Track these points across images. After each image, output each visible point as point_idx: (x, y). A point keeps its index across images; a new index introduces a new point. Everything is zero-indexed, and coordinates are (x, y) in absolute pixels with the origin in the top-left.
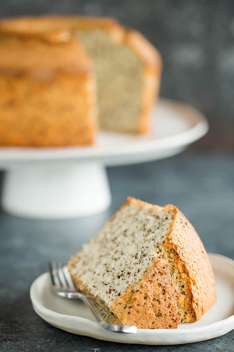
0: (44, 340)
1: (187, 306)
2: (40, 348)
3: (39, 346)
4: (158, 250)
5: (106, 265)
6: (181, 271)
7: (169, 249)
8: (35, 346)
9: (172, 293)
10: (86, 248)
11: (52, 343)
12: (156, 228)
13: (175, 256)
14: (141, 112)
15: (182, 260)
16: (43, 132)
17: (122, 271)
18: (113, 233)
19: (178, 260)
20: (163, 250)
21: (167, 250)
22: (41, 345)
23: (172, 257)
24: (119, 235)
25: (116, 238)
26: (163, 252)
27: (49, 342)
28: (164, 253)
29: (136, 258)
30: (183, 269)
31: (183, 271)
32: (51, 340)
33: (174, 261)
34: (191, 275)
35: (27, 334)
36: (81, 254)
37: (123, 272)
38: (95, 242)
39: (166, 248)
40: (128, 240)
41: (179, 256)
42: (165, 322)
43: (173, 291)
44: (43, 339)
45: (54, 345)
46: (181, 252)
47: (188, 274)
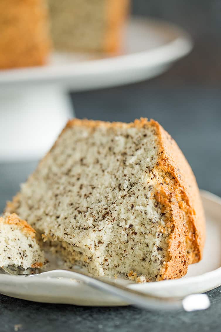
1: (190, 243)
4: (152, 176)
5: (72, 204)
6: (180, 199)
7: (164, 172)
9: (180, 228)
10: (25, 188)
12: (133, 149)
13: (171, 181)
15: (181, 185)
17: (106, 209)
18: (62, 165)
19: (176, 185)
20: (157, 175)
21: (161, 174)
23: (168, 183)
24: (72, 166)
25: (69, 171)
26: (157, 177)
28: (159, 179)
29: (120, 190)
30: (182, 196)
31: (181, 200)
33: (171, 187)
34: (190, 203)
36: (19, 197)
37: (108, 210)
38: (37, 179)
39: (160, 172)
40: (92, 170)
41: (177, 180)
42: (175, 267)
43: (181, 225)
46: (178, 175)
47: (187, 202)
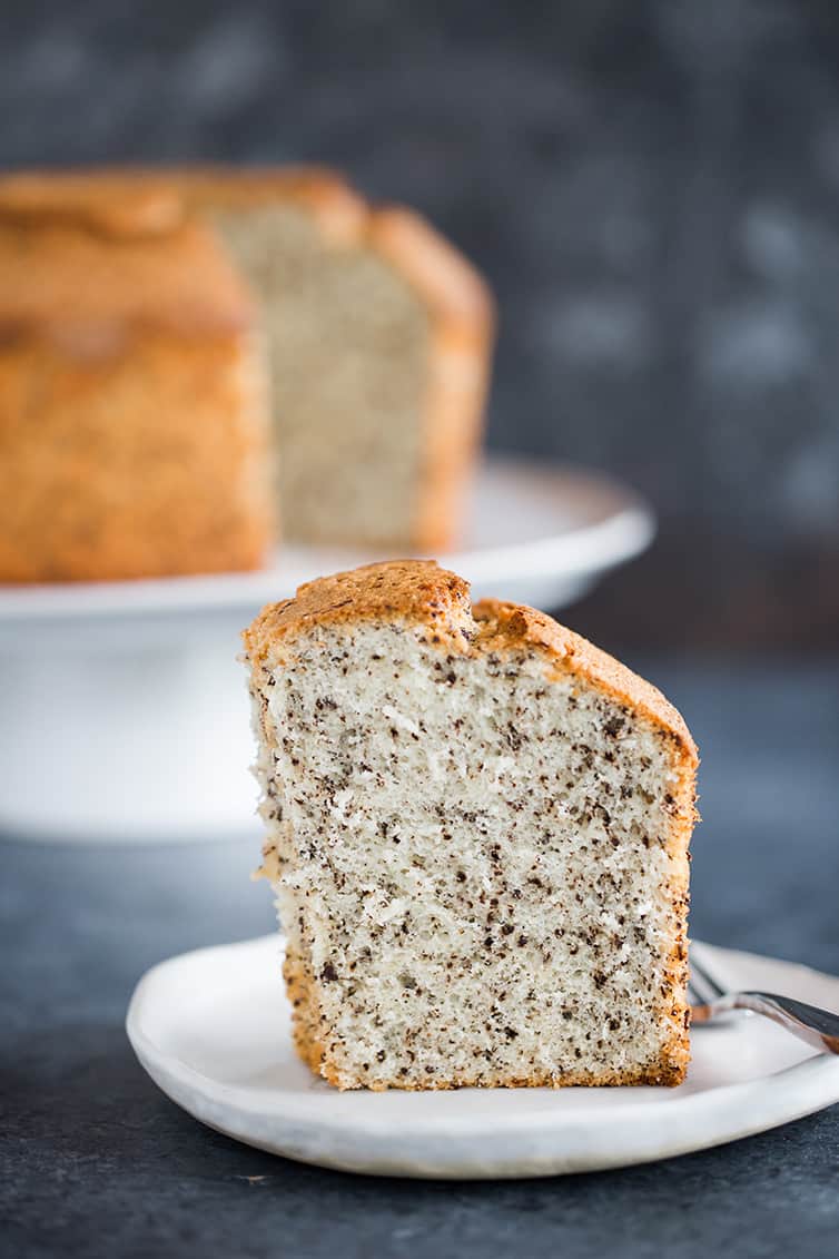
0: (79, 1157)
2: (63, 1176)
3: (60, 1172)
8: (49, 1171)
11: (105, 1162)
14: (423, 474)
16: (87, 535)
22: (70, 1169)
27: (95, 1161)
32: (103, 1155)
35: (22, 1140)
44: (74, 1155)
45: (112, 1168)
